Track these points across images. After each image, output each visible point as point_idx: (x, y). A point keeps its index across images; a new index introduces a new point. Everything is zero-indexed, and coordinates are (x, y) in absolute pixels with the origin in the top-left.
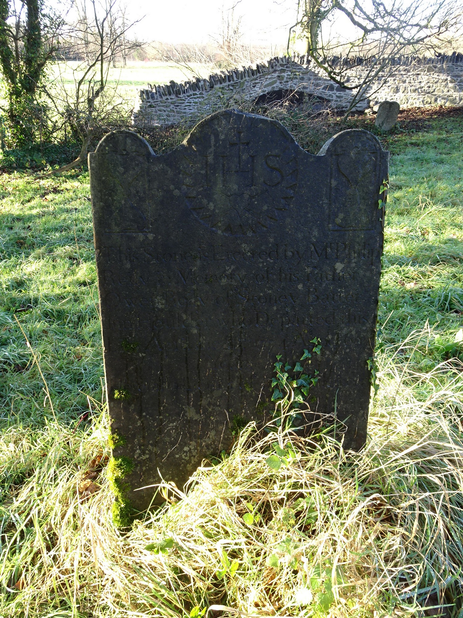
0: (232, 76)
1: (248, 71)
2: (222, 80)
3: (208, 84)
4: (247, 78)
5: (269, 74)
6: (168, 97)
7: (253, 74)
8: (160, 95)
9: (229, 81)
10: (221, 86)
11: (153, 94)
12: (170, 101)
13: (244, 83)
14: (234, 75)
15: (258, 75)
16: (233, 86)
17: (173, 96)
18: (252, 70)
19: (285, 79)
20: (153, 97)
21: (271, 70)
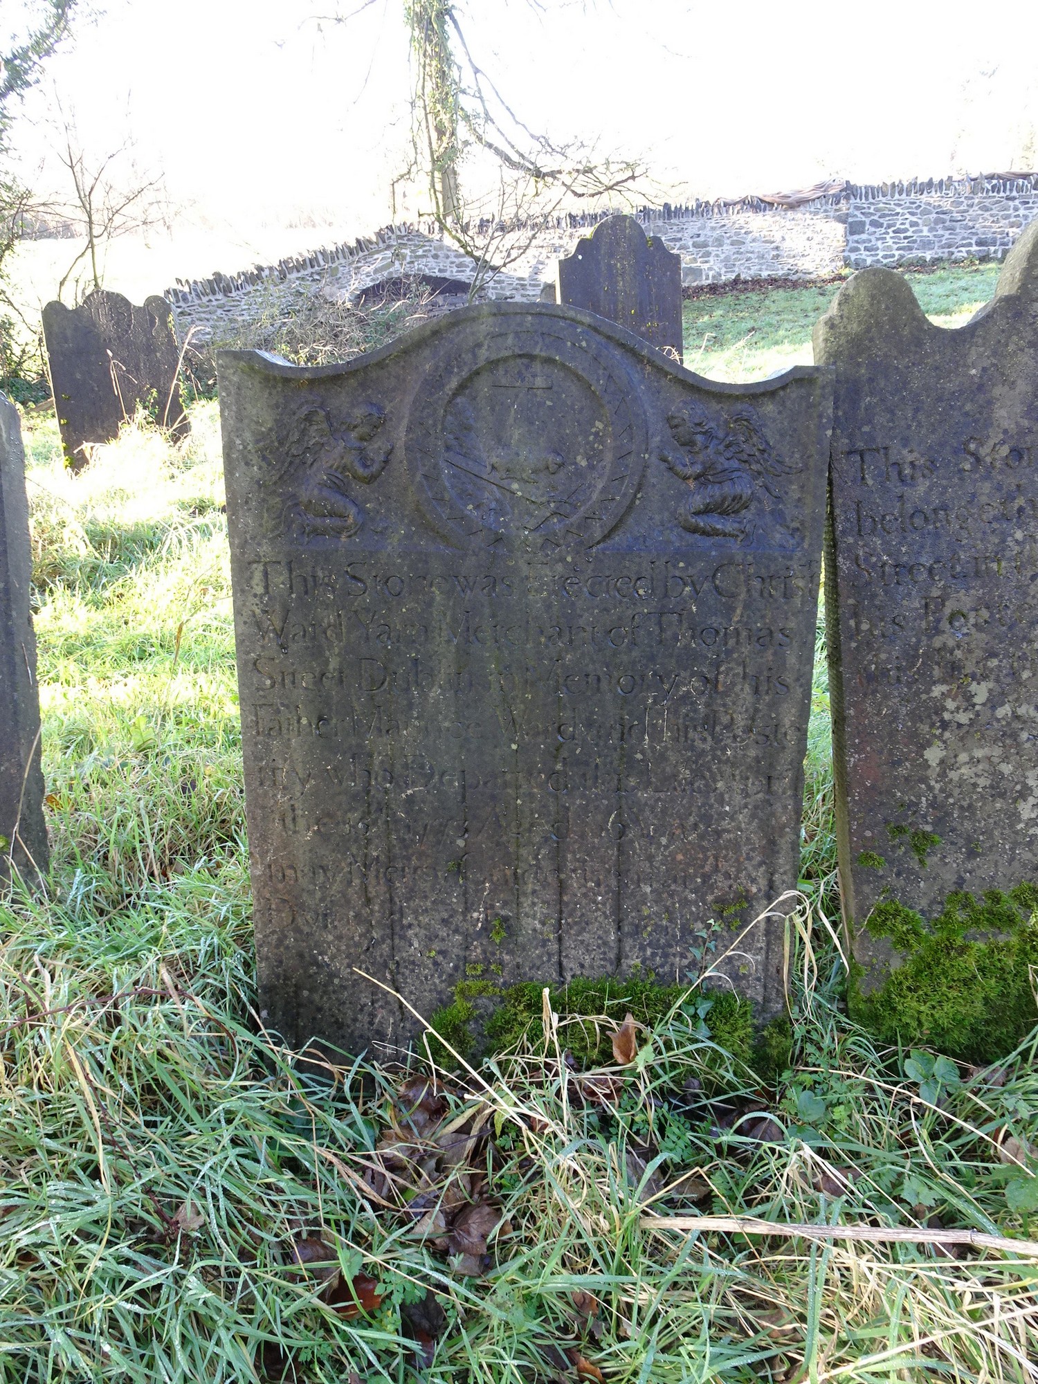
0: (316, 258)
1: (343, 250)
2: (300, 266)
3: (276, 273)
4: (342, 261)
5: (378, 252)
6: (211, 297)
7: (351, 253)
8: (198, 295)
9: (312, 267)
10: (299, 275)
11: (184, 295)
12: (215, 303)
13: (337, 268)
14: (320, 257)
15: (361, 254)
16: (319, 274)
17: (220, 296)
18: (349, 248)
19: (408, 259)
20: (185, 299)
21: (381, 245)
